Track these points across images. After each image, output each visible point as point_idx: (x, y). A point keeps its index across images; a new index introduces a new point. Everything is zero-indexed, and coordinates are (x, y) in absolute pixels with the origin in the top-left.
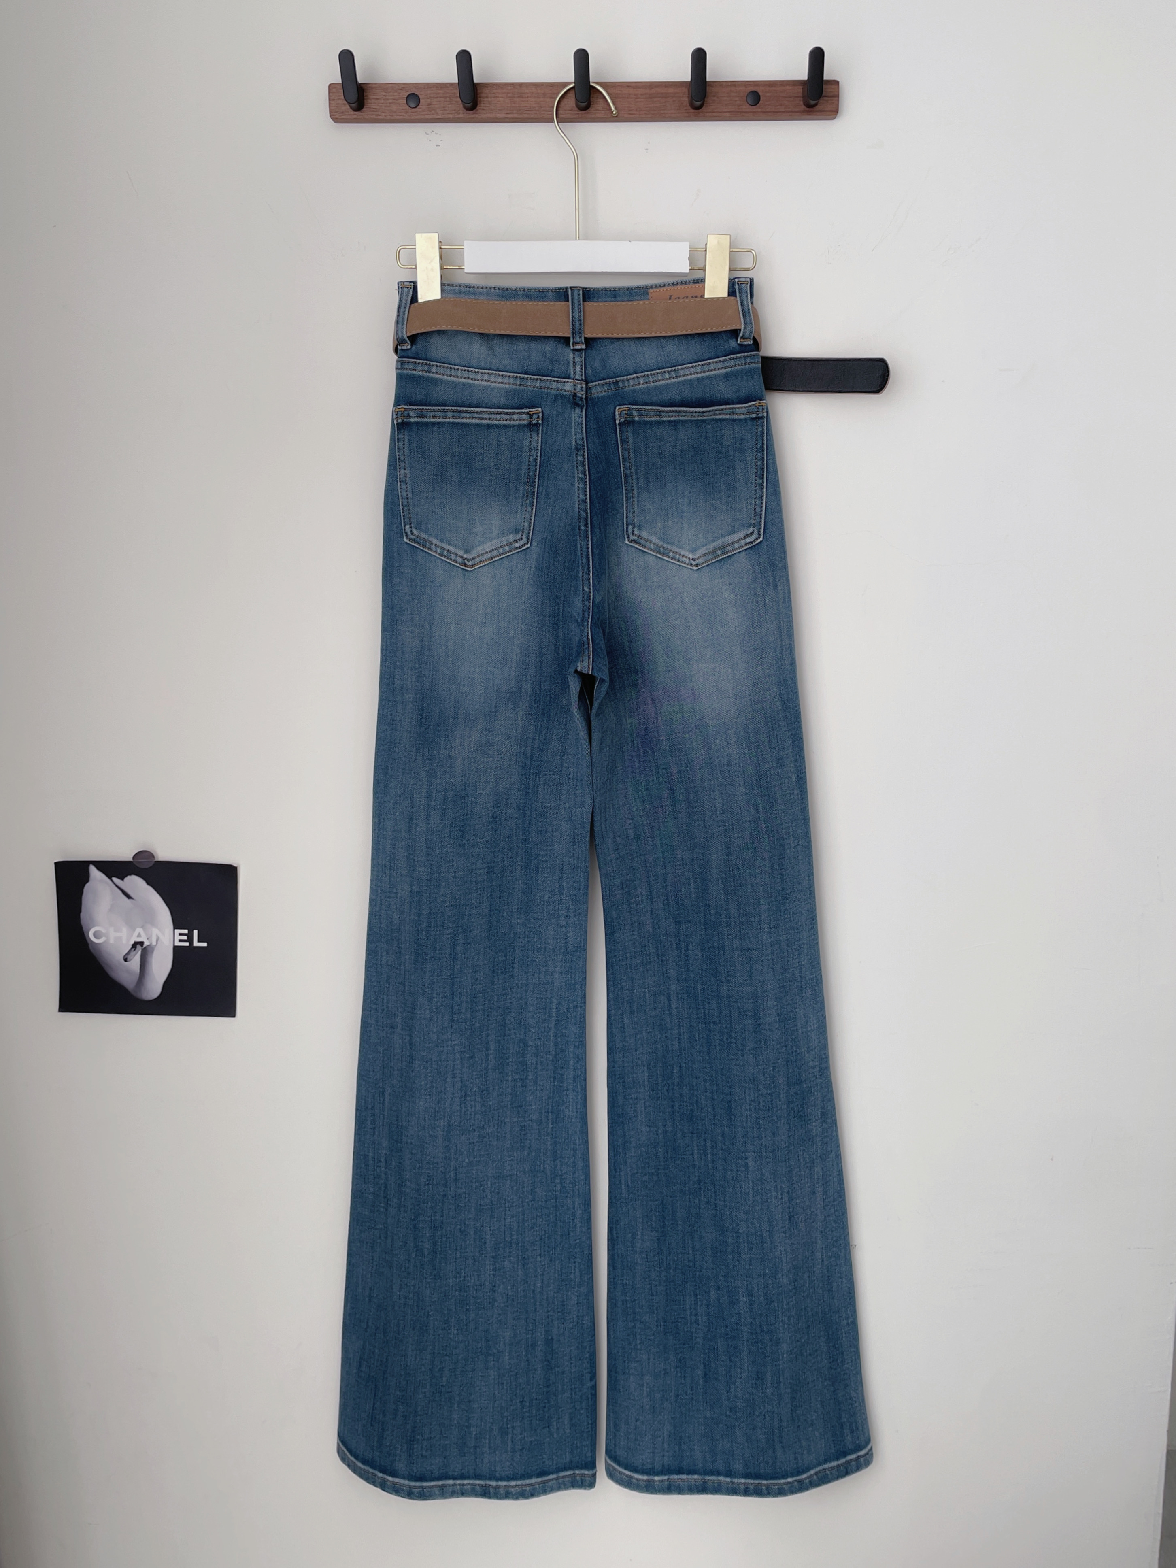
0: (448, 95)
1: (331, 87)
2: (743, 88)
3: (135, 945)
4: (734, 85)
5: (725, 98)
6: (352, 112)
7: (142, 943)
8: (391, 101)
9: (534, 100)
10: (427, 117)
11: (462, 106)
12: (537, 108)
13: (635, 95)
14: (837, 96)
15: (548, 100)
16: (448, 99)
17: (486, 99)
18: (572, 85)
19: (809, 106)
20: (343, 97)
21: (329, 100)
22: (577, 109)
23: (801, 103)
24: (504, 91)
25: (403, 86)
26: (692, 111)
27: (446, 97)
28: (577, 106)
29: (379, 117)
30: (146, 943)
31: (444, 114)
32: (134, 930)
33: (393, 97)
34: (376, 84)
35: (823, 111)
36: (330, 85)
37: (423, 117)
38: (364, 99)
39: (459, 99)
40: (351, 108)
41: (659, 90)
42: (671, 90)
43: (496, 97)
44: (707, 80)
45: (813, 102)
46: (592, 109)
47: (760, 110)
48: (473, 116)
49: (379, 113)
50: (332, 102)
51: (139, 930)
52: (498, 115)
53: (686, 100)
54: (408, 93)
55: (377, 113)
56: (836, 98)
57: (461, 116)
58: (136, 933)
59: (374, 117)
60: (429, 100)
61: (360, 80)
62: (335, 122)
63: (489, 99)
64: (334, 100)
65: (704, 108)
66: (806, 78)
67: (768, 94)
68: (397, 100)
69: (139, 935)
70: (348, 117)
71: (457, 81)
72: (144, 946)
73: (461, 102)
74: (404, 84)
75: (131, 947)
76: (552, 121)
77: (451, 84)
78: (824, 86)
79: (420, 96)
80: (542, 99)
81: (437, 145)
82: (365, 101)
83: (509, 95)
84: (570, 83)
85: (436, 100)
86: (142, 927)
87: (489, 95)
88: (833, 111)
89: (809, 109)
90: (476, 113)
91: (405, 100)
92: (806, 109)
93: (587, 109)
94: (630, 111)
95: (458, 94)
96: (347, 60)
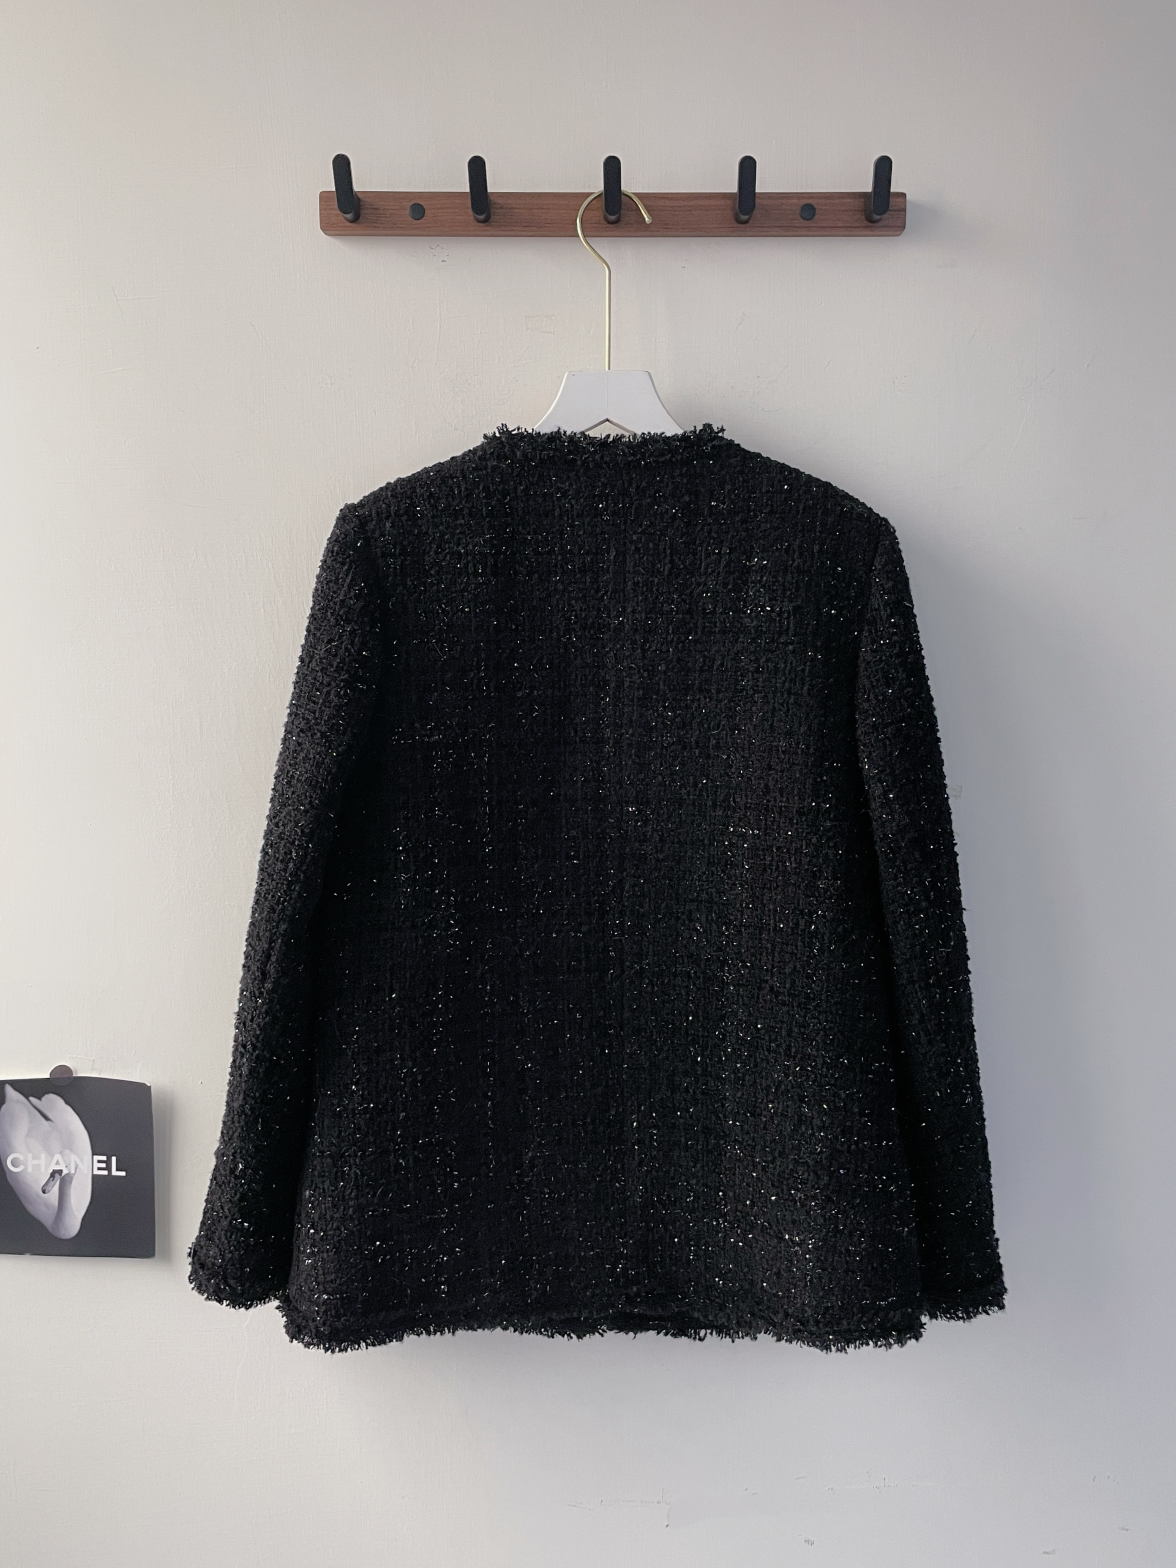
0: (458, 206)
1: (324, 196)
2: (795, 201)
3: (53, 1174)
4: (786, 198)
5: (775, 211)
6: (349, 225)
7: (60, 1172)
8: (390, 211)
9: (555, 211)
10: (432, 229)
11: (472, 218)
12: (556, 222)
13: (672, 207)
14: (904, 210)
15: (570, 210)
16: (458, 210)
17: (499, 211)
18: (601, 192)
19: (871, 221)
20: (336, 206)
21: (320, 210)
22: (603, 223)
23: (863, 217)
24: (521, 202)
25: (406, 195)
26: (738, 225)
27: (456, 208)
28: (602, 219)
29: (376, 229)
30: (65, 1172)
31: (452, 227)
32: (52, 1156)
33: (393, 207)
34: (373, 193)
35: (887, 227)
36: (321, 193)
37: (428, 230)
38: (360, 210)
39: (470, 211)
40: (345, 218)
41: (701, 202)
42: (712, 202)
43: (512, 208)
45: (877, 217)
46: (623, 223)
47: (816, 225)
48: (487, 229)
49: (377, 225)
50: (323, 212)
51: (57, 1157)
52: (514, 228)
53: (730, 214)
54: (412, 203)
55: (375, 225)
56: (903, 213)
57: (473, 229)
58: (55, 1161)
59: (372, 229)
60: (435, 211)
61: (356, 188)
62: (326, 234)
63: (504, 211)
64: (325, 209)
65: (751, 222)
66: (869, 189)
67: (825, 208)
68: (400, 210)
69: (57, 1163)
70: (344, 230)
71: (468, 190)
72: (63, 1175)
73: (472, 214)
74: (407, 193)
75: (49, 1176)
76: (577, 236)
77: (463, 194)
78: (891, 200)
79: (425, 207)
80: (564, 211)
81: (443, 261)
82: (362, 213)
83: (527, 206)
84: (598, 192)
85: (442, 210)
86: (61, 1153)
87: (504, 206)
88: (899, 227)
89: (874, 224)
90: (487, 226)
91: (408, 212)
92: (869, 224)
93: (617, 222)
94: (666, 224)
95: (470, 205)
96: (342, 165)
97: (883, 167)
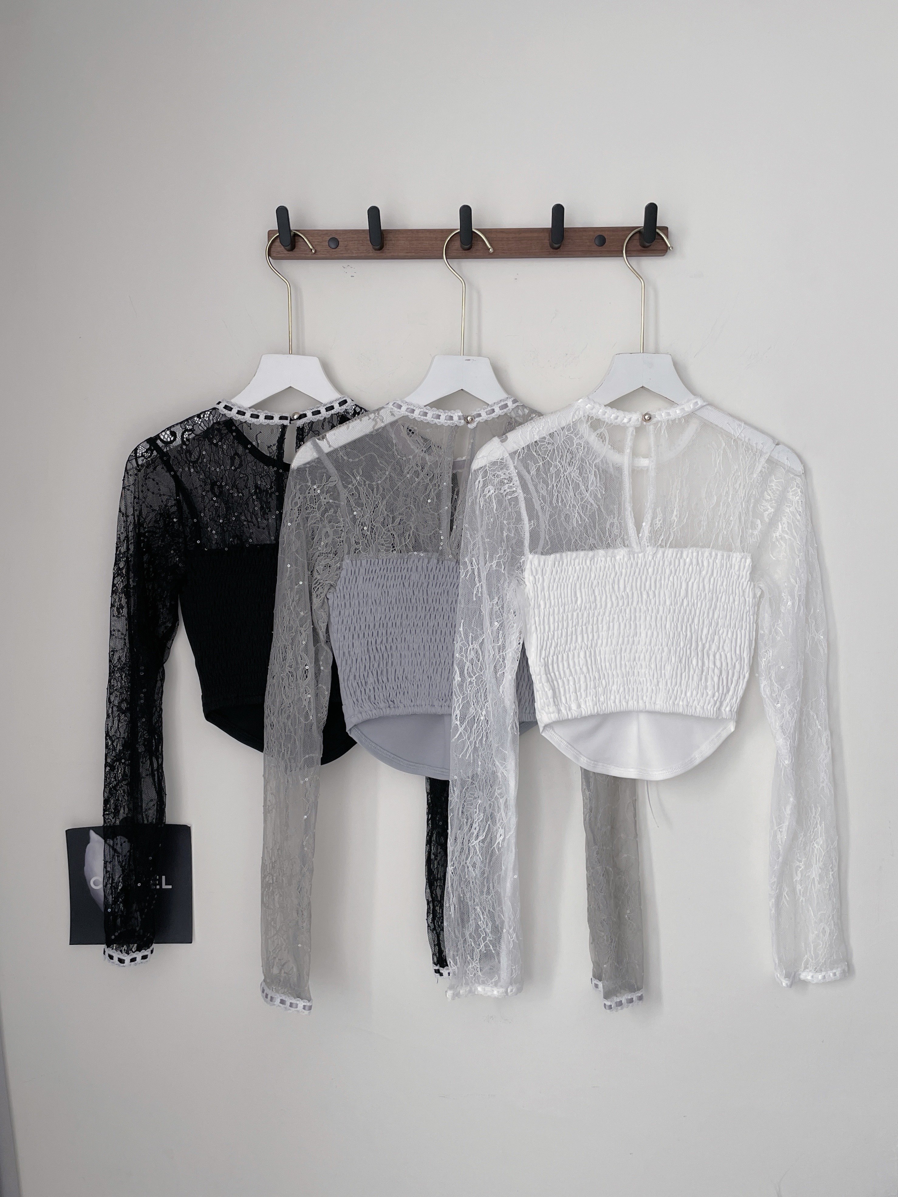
0: (361, 239)
1: (270, 233)
2: (592, 233)
4: (586, 231)
5: (578, 241)
6: (286, 252)
8: (316, 243)
9: (428, 242)
10: (344, 255)
11: (371, 246)
12: (430, 249)
13: (507, 238)
15: (438, 242)
16: (361, 242)
17: (390, 242)
18: (459, 230)
19: (644, 247)
20: (279, 240)
21: (268, 242)
22: (461, 249)
23: (638, 244)
24: (404, 236)
25: (325, 232)
26: (552, 250)
27: (359, 241)
28: (461, 247)
29: (307, 256)
31: (357, 253)
33: (318, 240)
34: (305, 230)
35: (655, 250)
36: (269, 231)
37: (341, 255)
38: (295, 242)
39: (370, 242)
40: (285, 249)
41: (526, 235)
42: (536, 235)
43: (399, 240)
44: (565, 227)
45: (648, 244)
46: (473, 249)
47: (606, 250)
48: (381, 254)
49: (307, 253)
50: (270, 245)
52: (400, 254)
53: (547, 242)
54: (330, 238)
55: (305, 252)
56: (666, 241)
57: (371, 254)
59: (303, 255)
60: (346, 243)
61: (292, 227)
62: (272, 259)
63: (393, 242)
64: (272, 242)
65: (561, 248)
66: (642, 225)
67: (611, 238)
68: (321, 242)
70: (283, 255)
71: (368, 229)
73: (371, 244)
74: (327, 230)
76: (442, 258)
77: (364, 231)
78: (657, 231)
79: (339, 240)
80: (434, 242)
81: (352, 276)
82: (296, 244)
83: (409, 239)
84: (457, 229)
85: (351, 242)
87: (393, 239)
88: (663, 250)
89: (645, 249)
90: (382, 252)
91: (327, 244)
92: (643, 249)
93: (469, 249)
94: (503, 250)
95: (369, 238)
96: (282, 213)
97: (652, 210)
